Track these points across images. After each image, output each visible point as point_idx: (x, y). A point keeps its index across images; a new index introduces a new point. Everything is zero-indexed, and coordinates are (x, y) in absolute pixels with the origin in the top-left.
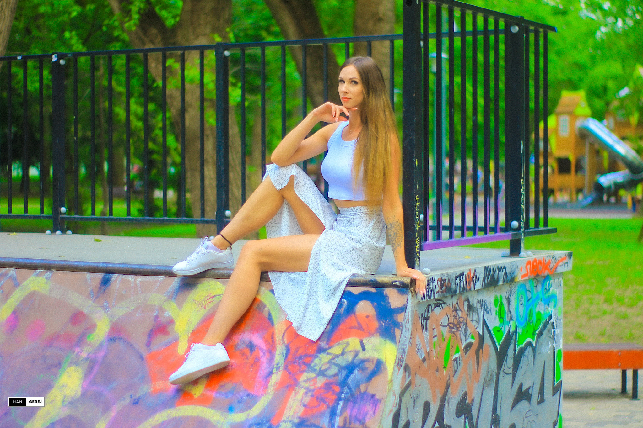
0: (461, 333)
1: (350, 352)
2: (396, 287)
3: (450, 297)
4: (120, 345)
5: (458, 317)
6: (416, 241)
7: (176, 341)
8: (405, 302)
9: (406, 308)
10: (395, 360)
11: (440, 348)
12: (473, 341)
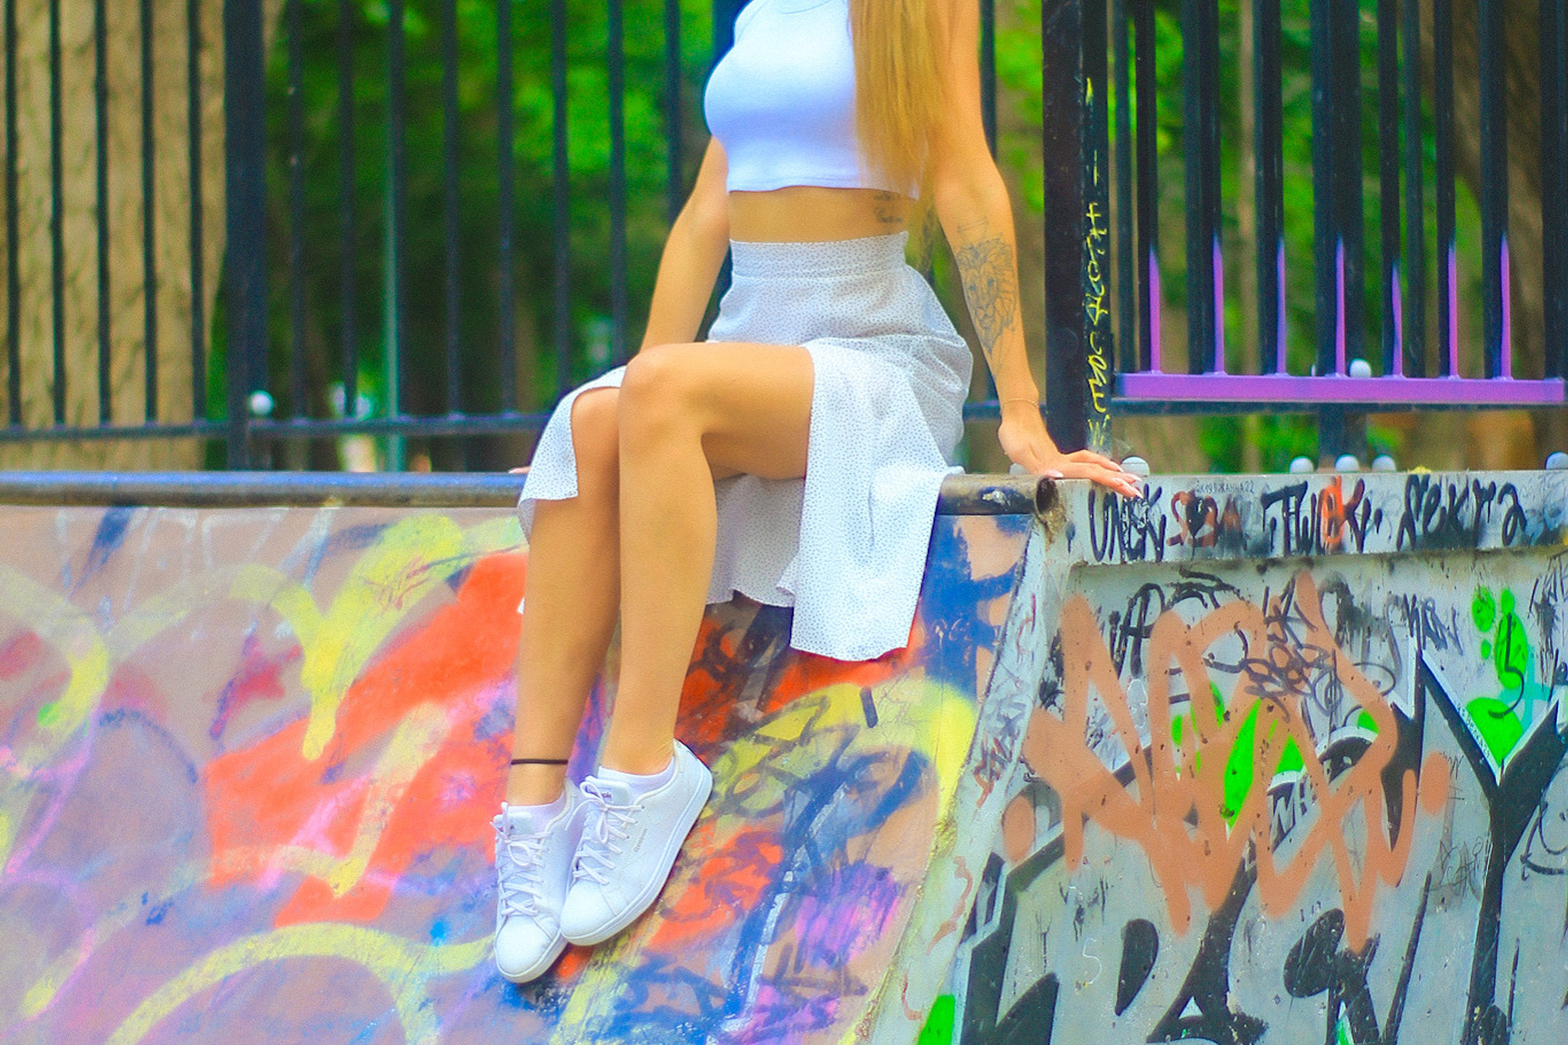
0: (1311, 704)
1: (830, 730)
2: (993, 509)
3: (1253, 569)
4: (133, 735)
5: (1291, 643)
6: (1091, 362)
7: (302, 716)
8: (1017, 558)
9: (1021, 581)
10: (965, 755)
11: (1205, 741)
12: (1370, 736)
